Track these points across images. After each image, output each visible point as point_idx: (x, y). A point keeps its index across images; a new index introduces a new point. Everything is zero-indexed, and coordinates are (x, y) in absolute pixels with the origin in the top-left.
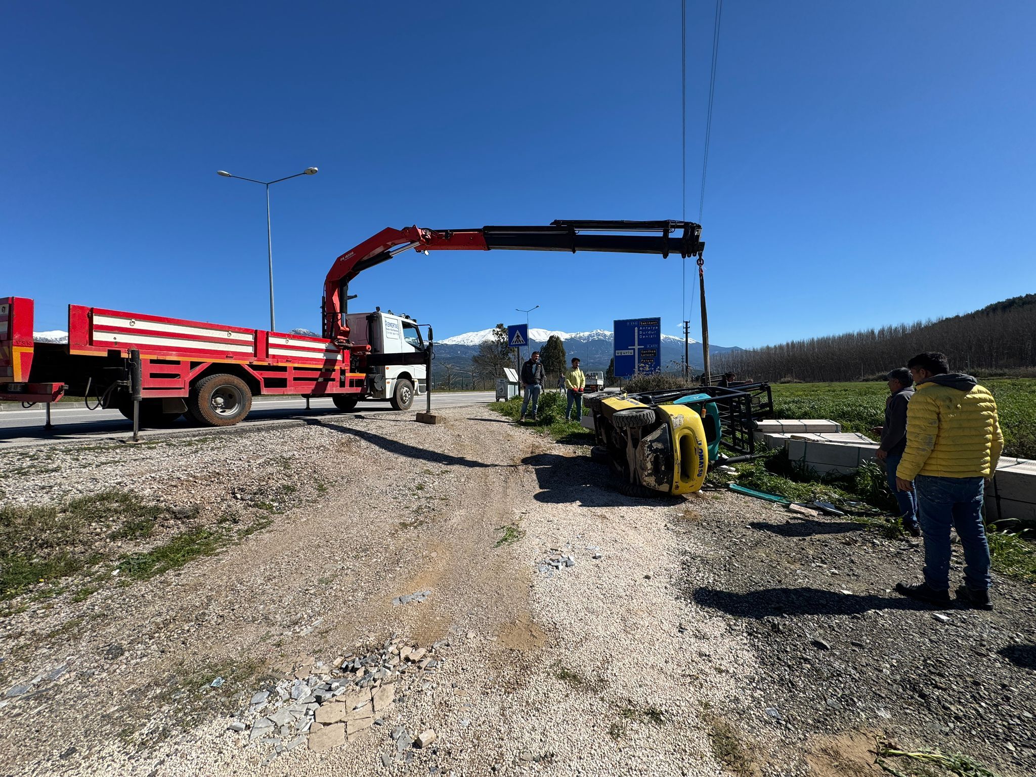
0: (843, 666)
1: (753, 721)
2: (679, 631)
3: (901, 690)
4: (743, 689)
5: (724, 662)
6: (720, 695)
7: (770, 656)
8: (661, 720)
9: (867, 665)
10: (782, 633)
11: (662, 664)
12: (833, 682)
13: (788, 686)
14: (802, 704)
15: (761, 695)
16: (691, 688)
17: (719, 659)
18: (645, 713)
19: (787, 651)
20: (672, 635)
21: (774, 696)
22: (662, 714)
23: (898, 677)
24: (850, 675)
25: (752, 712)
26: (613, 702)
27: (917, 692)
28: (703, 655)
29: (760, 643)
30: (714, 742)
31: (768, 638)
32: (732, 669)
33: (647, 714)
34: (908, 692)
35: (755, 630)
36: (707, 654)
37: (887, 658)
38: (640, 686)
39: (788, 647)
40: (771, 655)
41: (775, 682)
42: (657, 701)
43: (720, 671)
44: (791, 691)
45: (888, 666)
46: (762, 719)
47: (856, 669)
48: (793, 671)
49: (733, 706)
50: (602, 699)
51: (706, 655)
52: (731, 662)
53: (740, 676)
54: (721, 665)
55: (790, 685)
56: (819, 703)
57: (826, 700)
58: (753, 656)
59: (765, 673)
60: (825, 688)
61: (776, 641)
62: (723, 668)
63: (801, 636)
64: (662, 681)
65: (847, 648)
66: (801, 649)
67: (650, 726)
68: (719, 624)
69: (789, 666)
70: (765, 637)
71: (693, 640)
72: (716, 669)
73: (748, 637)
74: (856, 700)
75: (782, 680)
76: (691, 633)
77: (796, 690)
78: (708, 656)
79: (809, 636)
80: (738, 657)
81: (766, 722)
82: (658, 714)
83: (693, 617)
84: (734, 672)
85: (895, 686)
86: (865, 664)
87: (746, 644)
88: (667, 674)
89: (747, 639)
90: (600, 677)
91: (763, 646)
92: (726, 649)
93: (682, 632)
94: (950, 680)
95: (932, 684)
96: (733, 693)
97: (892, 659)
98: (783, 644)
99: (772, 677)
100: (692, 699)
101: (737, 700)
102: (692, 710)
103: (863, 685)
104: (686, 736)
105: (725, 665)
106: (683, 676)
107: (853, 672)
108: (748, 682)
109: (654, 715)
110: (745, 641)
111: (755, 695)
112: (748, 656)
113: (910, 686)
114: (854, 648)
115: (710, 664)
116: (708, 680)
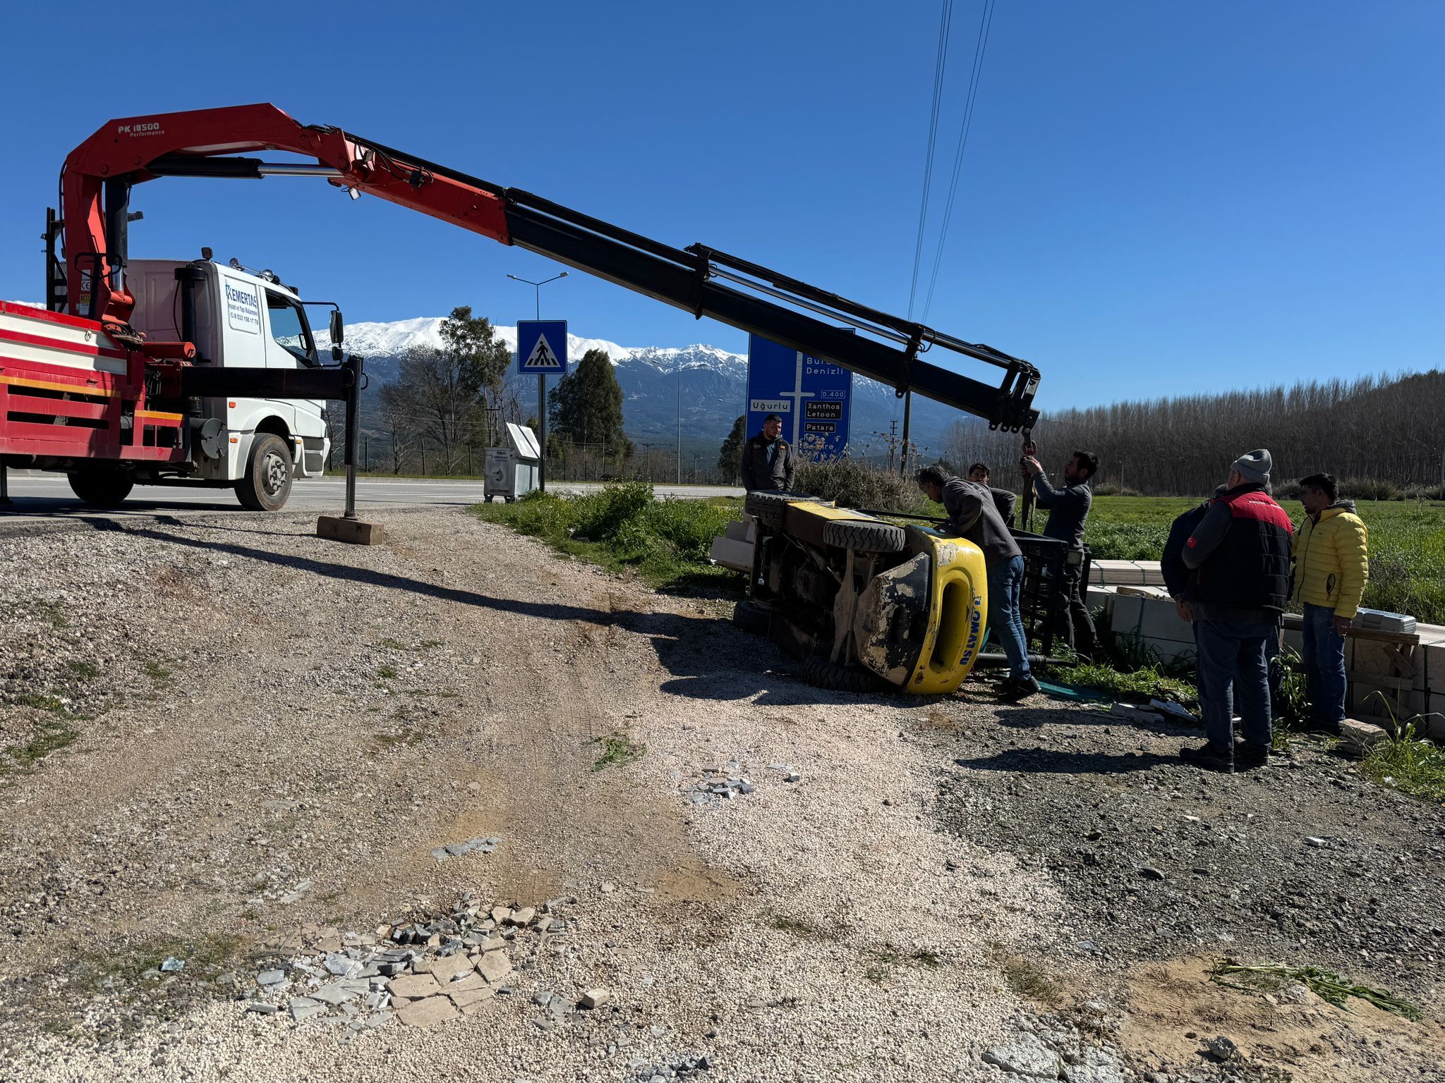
0: (1180, 895)
1: (1060, 955)
2: (948, 869)
3: (1250, 914)
4: (1045, 926)
5: (1018, 901)
6: (1013, 934)
7: (1081, 891)
8: (936, 962)
9: (1211, 892)
10: (1099, 865)
11: (928, 905)
12: (1166, 912)
13: (1107, 919)
14: (1125, 935)
15: (1070, 931)
16: (973, 928)
17: (1010, 898)
18: (912, 957)
19: (1105, 885)
20: (938, 874)
21: (1088, 930)
22: (937, 956)
23: (1249, 901)
24: (1188, 904)
25: (1059, 948)
26: (864, 948)
27: (1269, 913)
28: (986, 893)
29: (1068, 878)
30: (1010, 978)
31: (1079, 871)
32: (1029, 907)
33: (915, 958)
34: (1259, 914)
35: (1060, 863)
36: (993, 891)
37: (1237, 883)
38: (901, 930)
39: (1107, 880)
40: (1083, 889)
41: (1088, 917)
42: (927, 943)
43: (1013, 910)
44: (1110, 924)
45: (1238, 892)
46: (1072, 953)
47: (1196, 897)
48: (1113, 904)
49: (1033, 943)
50: (848, 946)
51: (990, 894)
52: (1027, 900)
53: (1041, 914)
54: (1013, 903)
55: (1109, 918)
56: (1146, 933)
57: (1155, 930)
58: (1059, 892)
59: (1075, 908)
60: (1155, 918)
61: (1090, 874)
62: (1016, 906)
63: (1126, 867)
64: (930, 923)
65: (1187, 876)
66: (1125, 881)
67: (921, 968)
68: (1007, 859)
69: (1108, 900)
70: (1075, 871)
71: (969, 878)
72: (1006, 908)
73: (1051, 872)
74: (1193, 927)
75: (1098, 913)
76: (966, 871)
77: (1117, 923)
78: (994, 894)
79: (1136, 866)
80: (1036, 893)
81: (1077, 955)
82: (931, 956)
83: (966, 853)
84: (1032, 910)
85: (1243, 910)
86: (1208, 891)
87: (1048, 880)
88: (936, 915)
89: (1049, 874)
90: (838, 923)
91: (1072, 881)
92: (1018, 886)
93: (951, 869)
94: (1311, 899)
95: (1289, 904)
96: (1032, 931)
97: (1244, 884)
98: (1100, 878)
99: (1085, 912)
100: (976, 940)
101: (1037, 937)
102: (978, 950)
103: (1204, 913)
104: (972, 975)
105: (1019, 903)
106: (961, 916)
107: (1192, 900)
108: (1052, 919)
109: (926, 958)
110: (1046, 877)
111: (1062, 931)
112: (1052, 892)
113: (1262, 909)
114: (1196, 876)
115: (998, 903)
116: (997, 920)
